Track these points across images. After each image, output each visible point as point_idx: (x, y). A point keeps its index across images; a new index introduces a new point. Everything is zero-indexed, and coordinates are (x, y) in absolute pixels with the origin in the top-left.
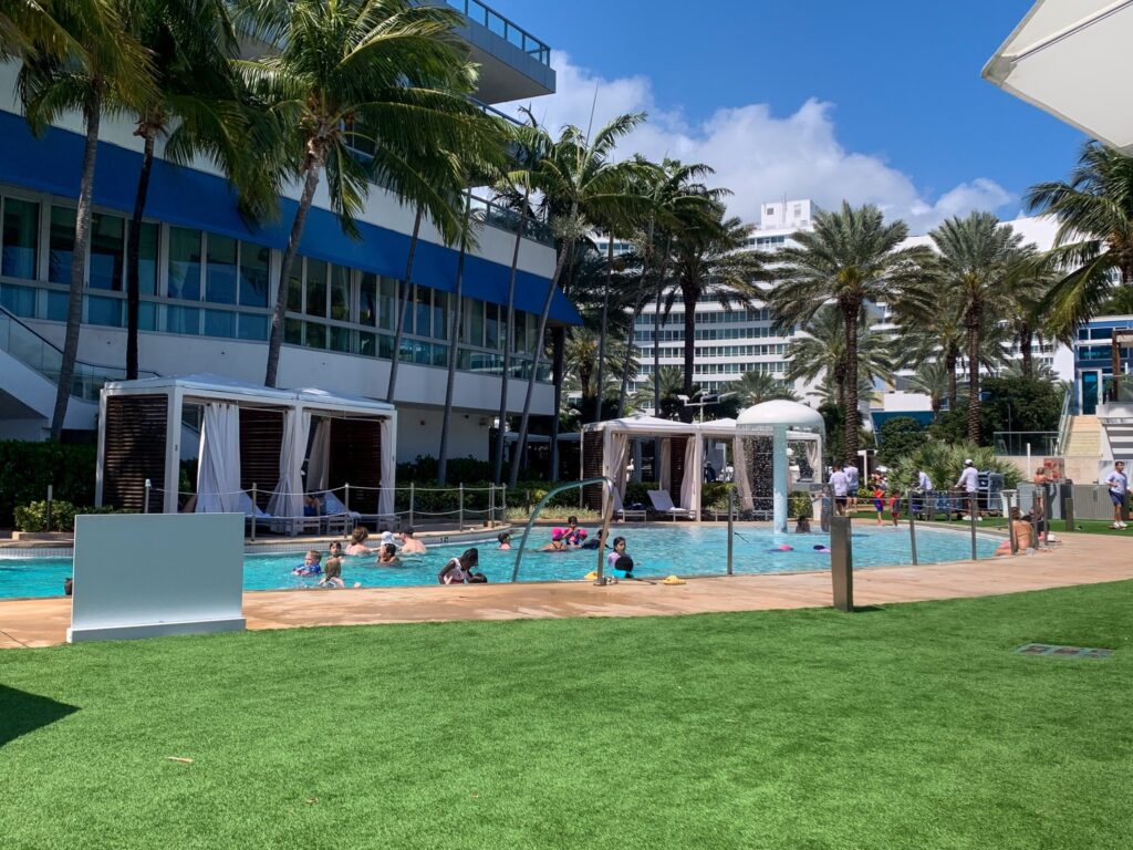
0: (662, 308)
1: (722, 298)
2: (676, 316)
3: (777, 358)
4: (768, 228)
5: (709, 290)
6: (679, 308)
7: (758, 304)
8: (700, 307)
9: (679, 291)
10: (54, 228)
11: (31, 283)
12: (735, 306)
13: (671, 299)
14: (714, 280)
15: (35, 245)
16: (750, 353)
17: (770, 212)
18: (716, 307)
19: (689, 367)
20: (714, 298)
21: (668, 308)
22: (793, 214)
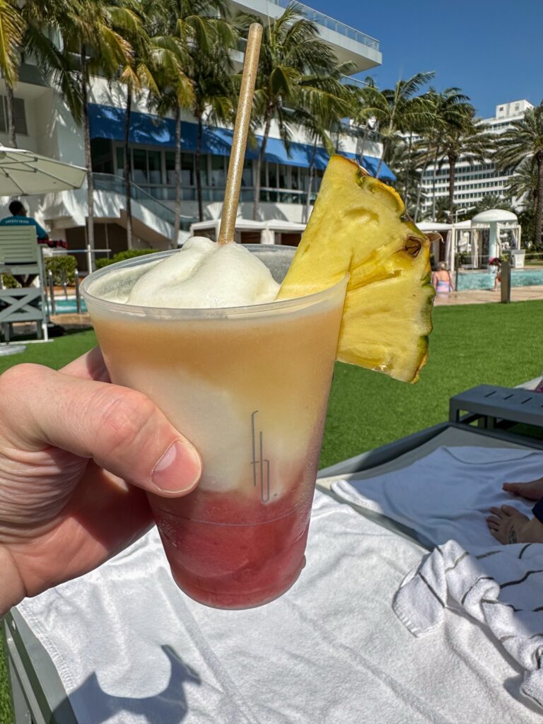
0: (437, 168)
1: (468, 159)
2: (444, 171)
3: (501, 188)
4: (501, 118)
5: (462, 156)
6: (446, 166)
7: (488, 161)
8: (458, 165)
9: (447, 158)
10: (167, 161)
11: (160, 185)
12: (476, 163)
13: (441, 163)
14: (464, 150)
15: (160, 170)
16: (488, 186)
17: (501, 109)
18: (466, 164)
19: (451, 197)
20: (464, 160)
21: (440, 167)
22: (514, 109)
